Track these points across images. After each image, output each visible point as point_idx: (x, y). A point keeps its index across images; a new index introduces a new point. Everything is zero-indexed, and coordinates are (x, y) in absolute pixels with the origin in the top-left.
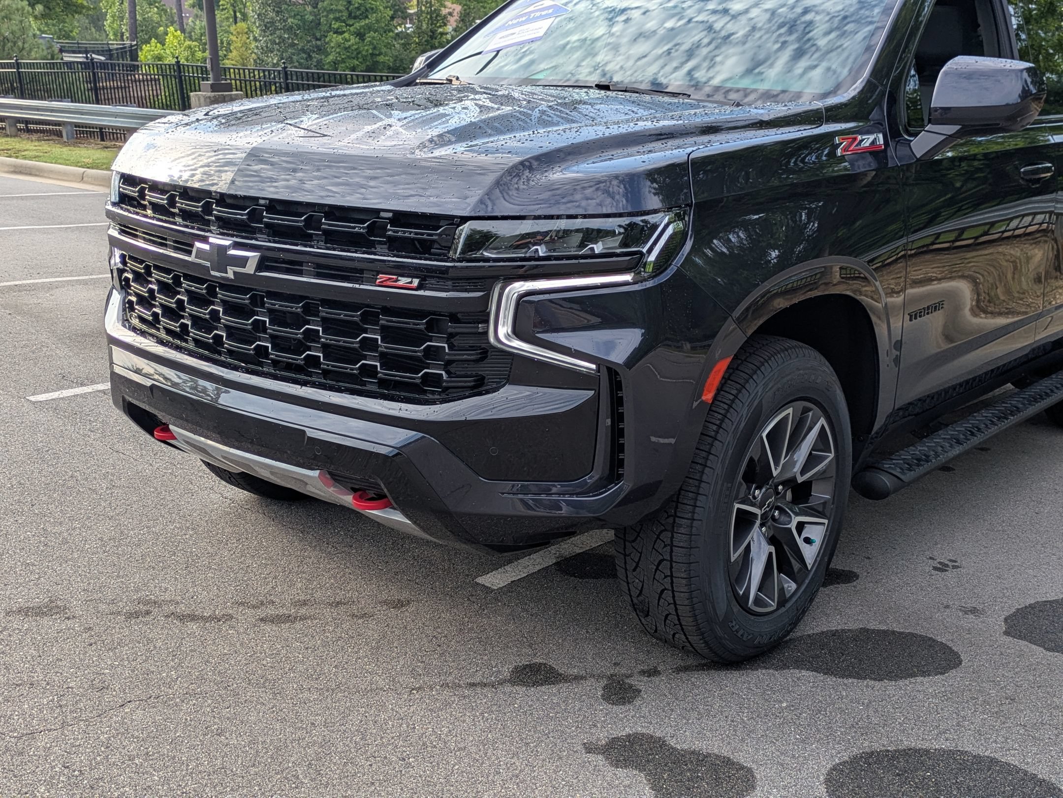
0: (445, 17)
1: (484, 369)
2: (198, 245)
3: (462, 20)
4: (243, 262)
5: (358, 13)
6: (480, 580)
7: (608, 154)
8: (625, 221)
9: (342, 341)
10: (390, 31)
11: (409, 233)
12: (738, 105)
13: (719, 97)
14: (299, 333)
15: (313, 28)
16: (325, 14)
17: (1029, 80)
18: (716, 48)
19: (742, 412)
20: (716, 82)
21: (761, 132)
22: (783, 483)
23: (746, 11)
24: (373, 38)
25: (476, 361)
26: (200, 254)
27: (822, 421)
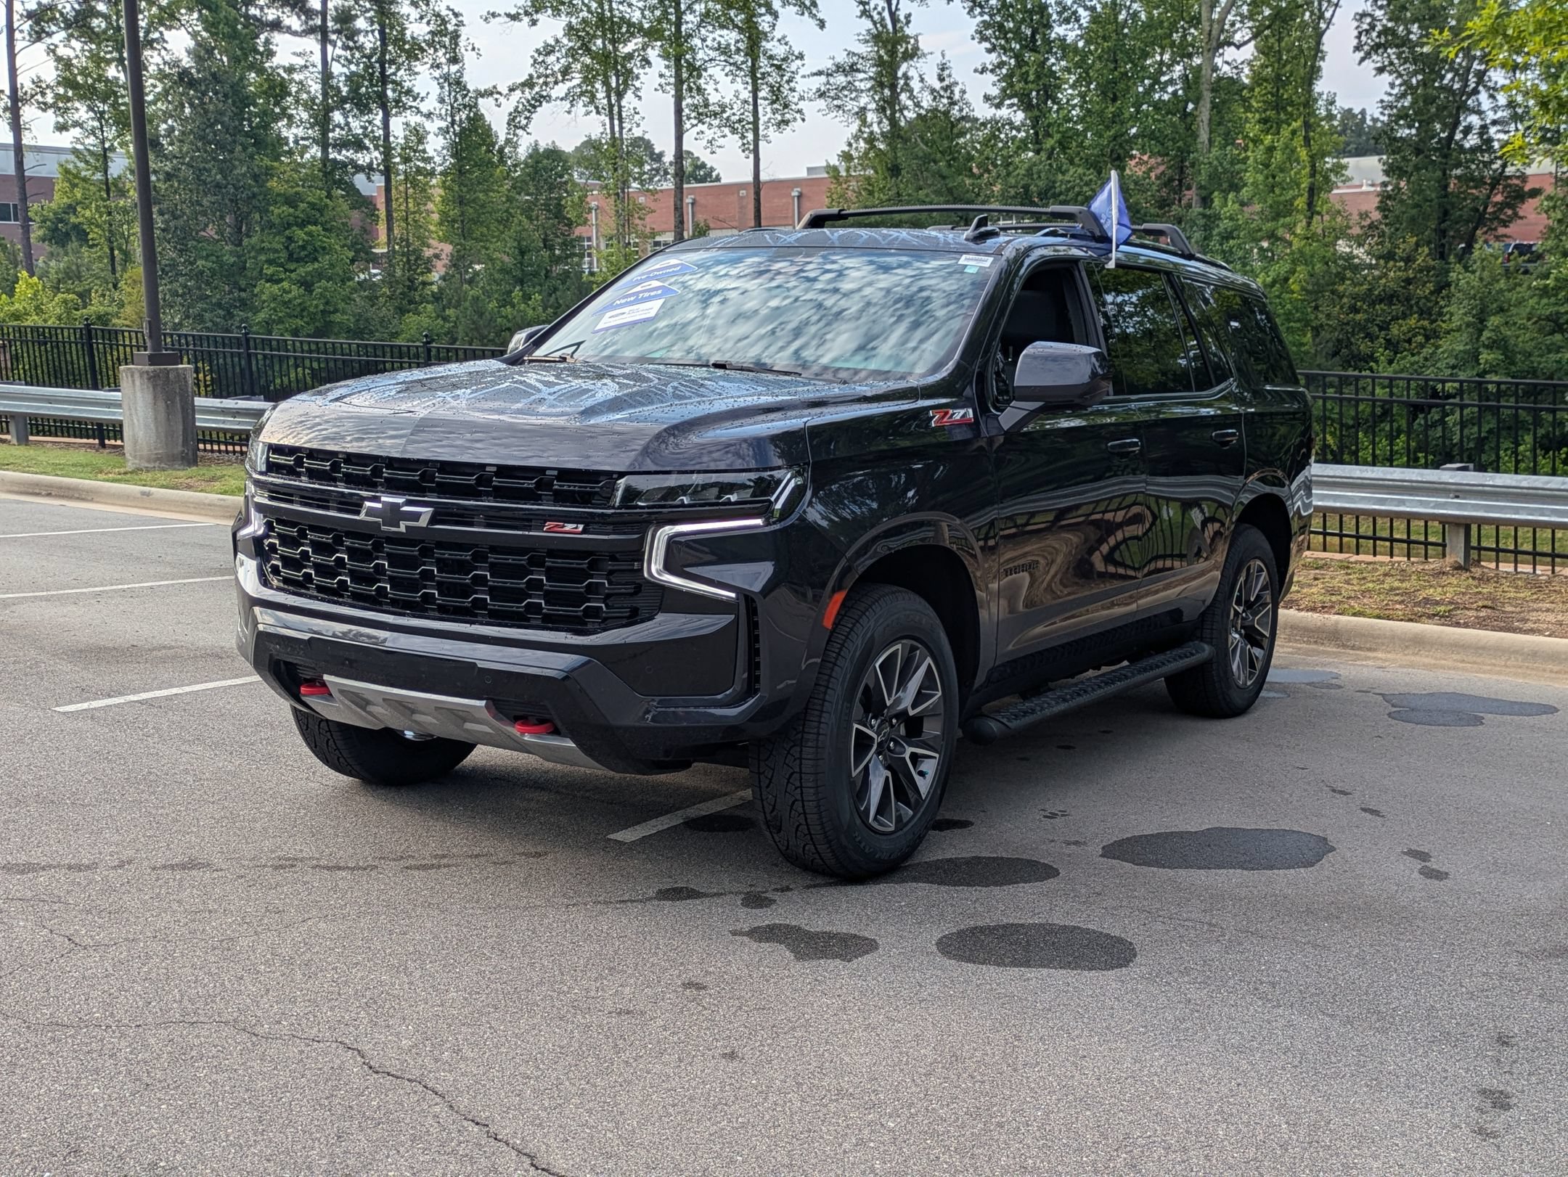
0: (429, 260)
1: (639, 602)
2: (368, 504)
3: (454, 265)
4: (416, 516)
5: (303, 254)
6: (611, 836)
7: (737, 423)
8: (753, 476)
9: (509, 583)
10: (351, 279)
11: (575, 487)
12: (845, 383)
13: (829, 376)
14: (467, 579)
15: (235, 274)
16: (253, 254)
17: (1097, 364)
18: (827, 325)
19: (857, 644)
20: (825, 361)
21: (865, 406)
22: (897, 716)
23: (860, 290)
24: (326, 289)
25: (631, 595)
26: (371, 512)
27: (929, 660)
